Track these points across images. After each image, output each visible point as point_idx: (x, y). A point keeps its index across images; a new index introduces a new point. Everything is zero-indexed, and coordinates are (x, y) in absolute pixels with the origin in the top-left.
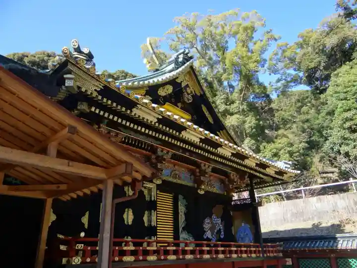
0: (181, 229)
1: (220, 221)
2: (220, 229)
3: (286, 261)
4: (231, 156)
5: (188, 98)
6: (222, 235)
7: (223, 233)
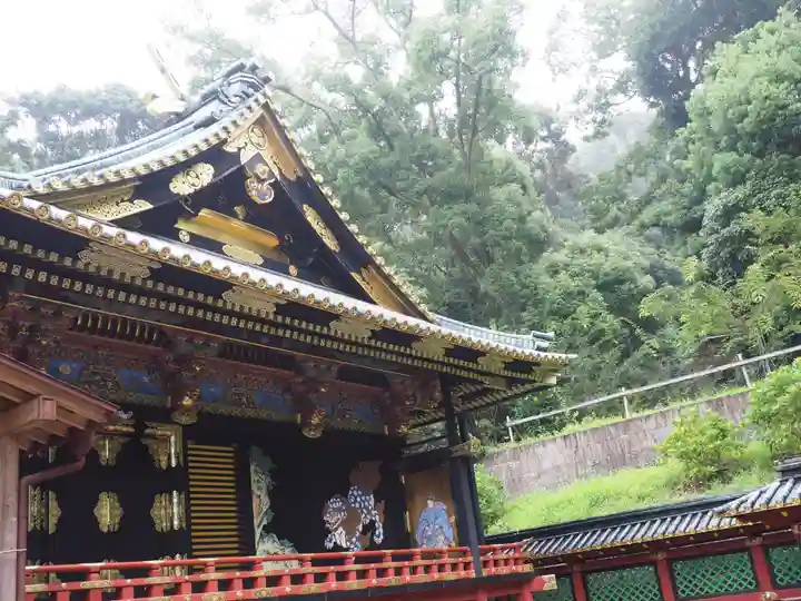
0: (258, 532)
1: (372, 502)
2: (372, 523)
3: (544, 582)
4: (370, 338)
5: (261, 193)
6: (379, 537)
7: (381, 530)
